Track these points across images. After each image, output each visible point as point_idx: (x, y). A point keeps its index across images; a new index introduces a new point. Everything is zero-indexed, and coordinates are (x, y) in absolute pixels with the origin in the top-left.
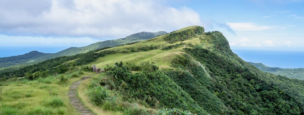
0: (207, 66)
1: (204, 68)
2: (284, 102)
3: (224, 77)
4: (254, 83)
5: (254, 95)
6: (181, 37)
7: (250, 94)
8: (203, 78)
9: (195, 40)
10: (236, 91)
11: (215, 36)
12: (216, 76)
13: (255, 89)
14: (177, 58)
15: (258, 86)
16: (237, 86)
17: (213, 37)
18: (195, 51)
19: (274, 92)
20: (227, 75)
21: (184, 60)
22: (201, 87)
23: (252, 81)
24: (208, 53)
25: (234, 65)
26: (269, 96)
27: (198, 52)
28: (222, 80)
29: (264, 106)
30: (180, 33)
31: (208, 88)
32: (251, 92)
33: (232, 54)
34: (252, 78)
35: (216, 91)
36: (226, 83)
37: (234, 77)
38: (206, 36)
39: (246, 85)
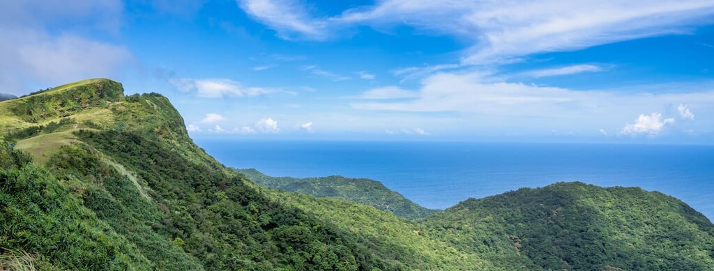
0: (142, 174)
1: (133, 179)
2: (324, 247)
3: (186, 200)
4: (257, 211)
5: (260, 240)
6: (62, 105)
7: (249, 237)
8: (138, 205)
9: (101, 114)
10: (219, 232)
11: (152, 105)
12: (166, 200)
13: (260, 224)
14: (61, 153)
15: (265, 216)
16: (220, 222)
17: (148, 107)
18: (107, 139)
19: (303, 227)
20: (194, 196)
21: (84, 159)
22: (138, 226)
23: (253, 205)
24: (141, 143)
25: (206, 170)
26: (293, 238)
27: (115, 141)
28: (183, 209)
29: (284, 263)
30: (58, 97)
31: (155, 229)
32: (252, 233)
33: (192, 148)
34: (252, 198)
35: (175, 236)
36: (193, 216)
37: (209, 200)
38: (127, 103)
39: (240, 217)
